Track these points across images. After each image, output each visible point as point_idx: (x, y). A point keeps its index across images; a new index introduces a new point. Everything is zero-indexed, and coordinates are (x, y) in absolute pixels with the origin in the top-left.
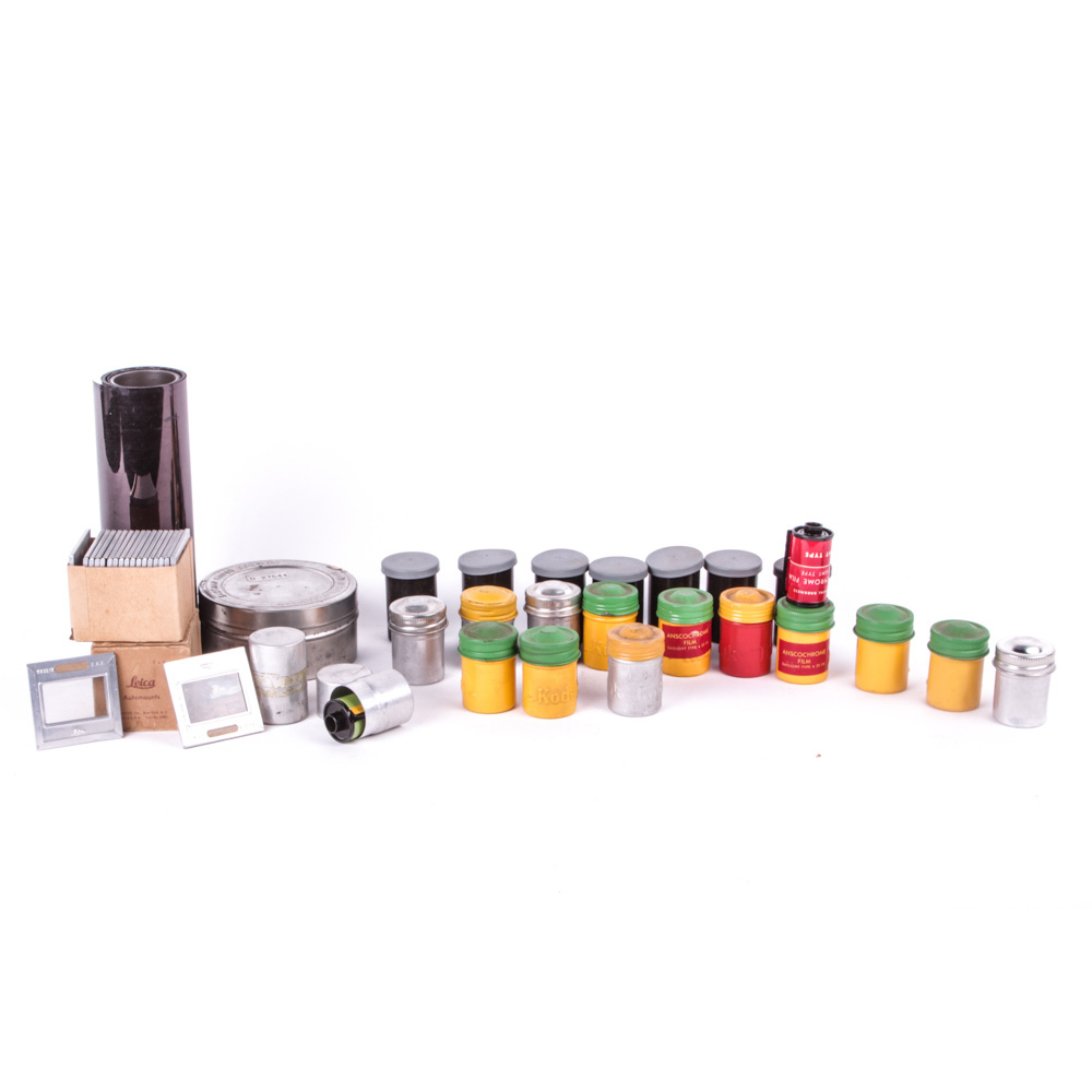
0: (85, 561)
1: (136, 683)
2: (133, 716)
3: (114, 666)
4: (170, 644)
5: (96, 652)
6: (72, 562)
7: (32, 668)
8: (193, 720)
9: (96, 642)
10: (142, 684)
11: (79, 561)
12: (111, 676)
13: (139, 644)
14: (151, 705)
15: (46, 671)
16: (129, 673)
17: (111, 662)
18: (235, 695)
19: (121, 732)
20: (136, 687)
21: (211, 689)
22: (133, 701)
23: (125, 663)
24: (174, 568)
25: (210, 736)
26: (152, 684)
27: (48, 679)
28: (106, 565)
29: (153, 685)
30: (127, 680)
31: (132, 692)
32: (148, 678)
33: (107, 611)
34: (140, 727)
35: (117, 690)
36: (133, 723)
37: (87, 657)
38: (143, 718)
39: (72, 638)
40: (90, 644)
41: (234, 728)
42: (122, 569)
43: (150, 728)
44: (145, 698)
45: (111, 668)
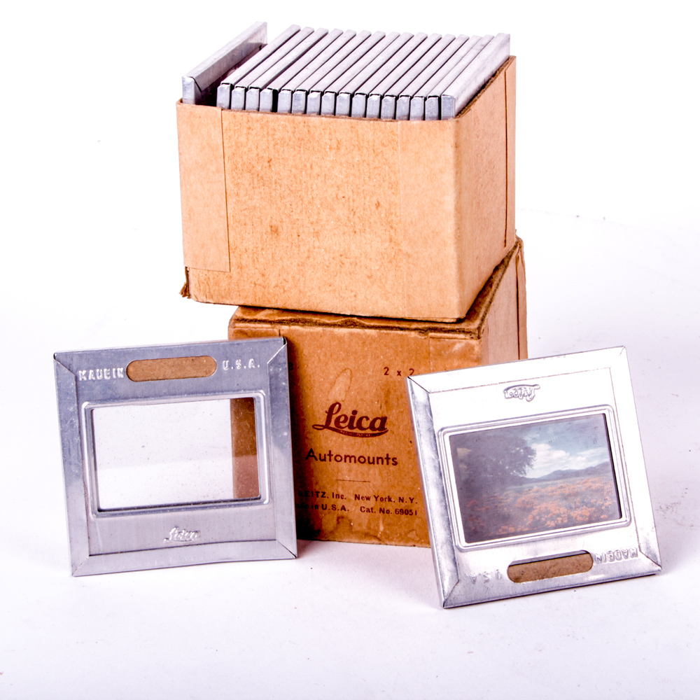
0: (222, 93)
1: (339, 421)
2: (329, 501)
3: (283, 373)
4: (431, 327)
5: (243, 334)
6: (191, 95)
7: (64, 362)
8: (474, 534)
9: (243, 307)
10: (352, 425)
11: (206, 96)
12: (273, 400)
13: (350, 321)
14: (375, 480)
15: (103, 374)
16: (321, 395)
17: (275, 362)
18: (589, 472)
19: (291, 543)
20: (338, 430)
21: (530, 452)
22: (331, 466)
23: (312, 367)
24: (449, 125)
25: (516, 580)
26: (380, 427)
27: (111, 396)
28: (274, 109)
29: (382, 430)
30: (317, 410)
31: (327, 441)
32: (369, 409)
33: (275, 230)
34: (344, 530)
35: (287, 434)
36: (329, 521)
37: (215, 345)
38: (353, 509)
39: (186, 292)
40: (231, 311)
41: (582, 560)
42: (315, 120)
43: (369, 535)
44: (361, 460)
45: (273, 377)
